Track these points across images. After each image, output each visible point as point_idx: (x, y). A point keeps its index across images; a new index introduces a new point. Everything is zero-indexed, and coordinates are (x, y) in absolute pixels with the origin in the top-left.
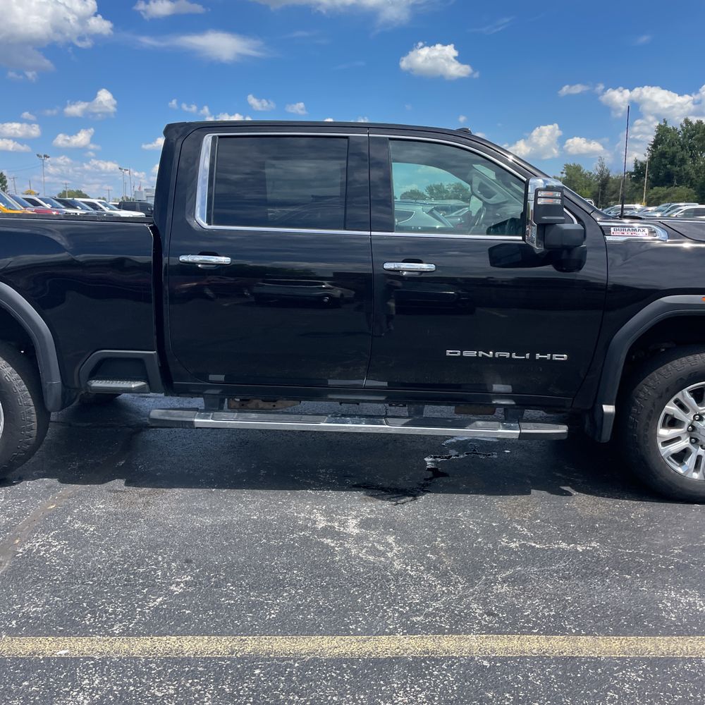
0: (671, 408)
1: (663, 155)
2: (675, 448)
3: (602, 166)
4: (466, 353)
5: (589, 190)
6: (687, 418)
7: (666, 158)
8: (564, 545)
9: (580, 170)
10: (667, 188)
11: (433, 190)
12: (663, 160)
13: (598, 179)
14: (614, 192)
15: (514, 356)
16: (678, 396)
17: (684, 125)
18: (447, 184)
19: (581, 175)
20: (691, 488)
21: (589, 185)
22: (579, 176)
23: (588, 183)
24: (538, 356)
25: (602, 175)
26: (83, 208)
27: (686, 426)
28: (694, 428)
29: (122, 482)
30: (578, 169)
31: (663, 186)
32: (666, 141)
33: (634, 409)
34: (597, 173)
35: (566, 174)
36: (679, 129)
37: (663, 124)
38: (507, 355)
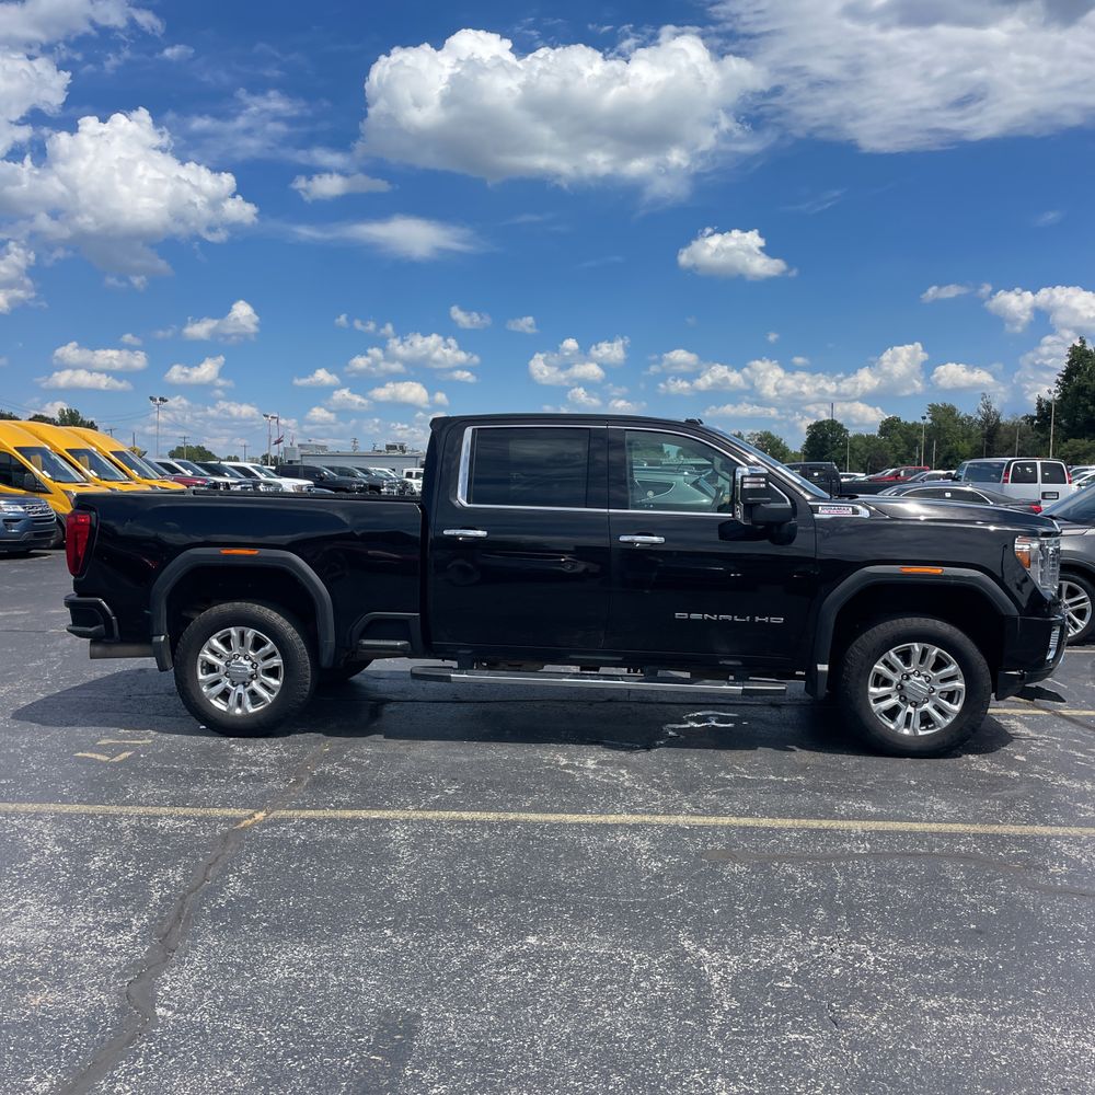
0: (879, 667)
1: (1081, 390)
2: (886, 704)
3: (987, 407)
4: (693, 616)
5: (969, 443)
6: (896, 678)
7: (1087, 396)
8: (772, 777)
9: (953, 413)
10: (1089, 441)
12: (1082, 398)
13: (983, 427)
14: (1008, 446)
15: (736, 618)
16: (885, 656)
19: (956, 421)
20: (901, 743)
21: (969, 436)
22: (951, 422)
23: (966, 433)
24: (757, 619)
25: (987, 421)
26: (232, 476)
27: (895, 684)
28: (902, 687)
29: (382, 736)
30: (950, 411)
31: (1083, 437)
32: (1085, 370)
33: (846, 669)
34: (980, 418)
35: (931, 418)
37: (1079, 345)
38: (729, 617)
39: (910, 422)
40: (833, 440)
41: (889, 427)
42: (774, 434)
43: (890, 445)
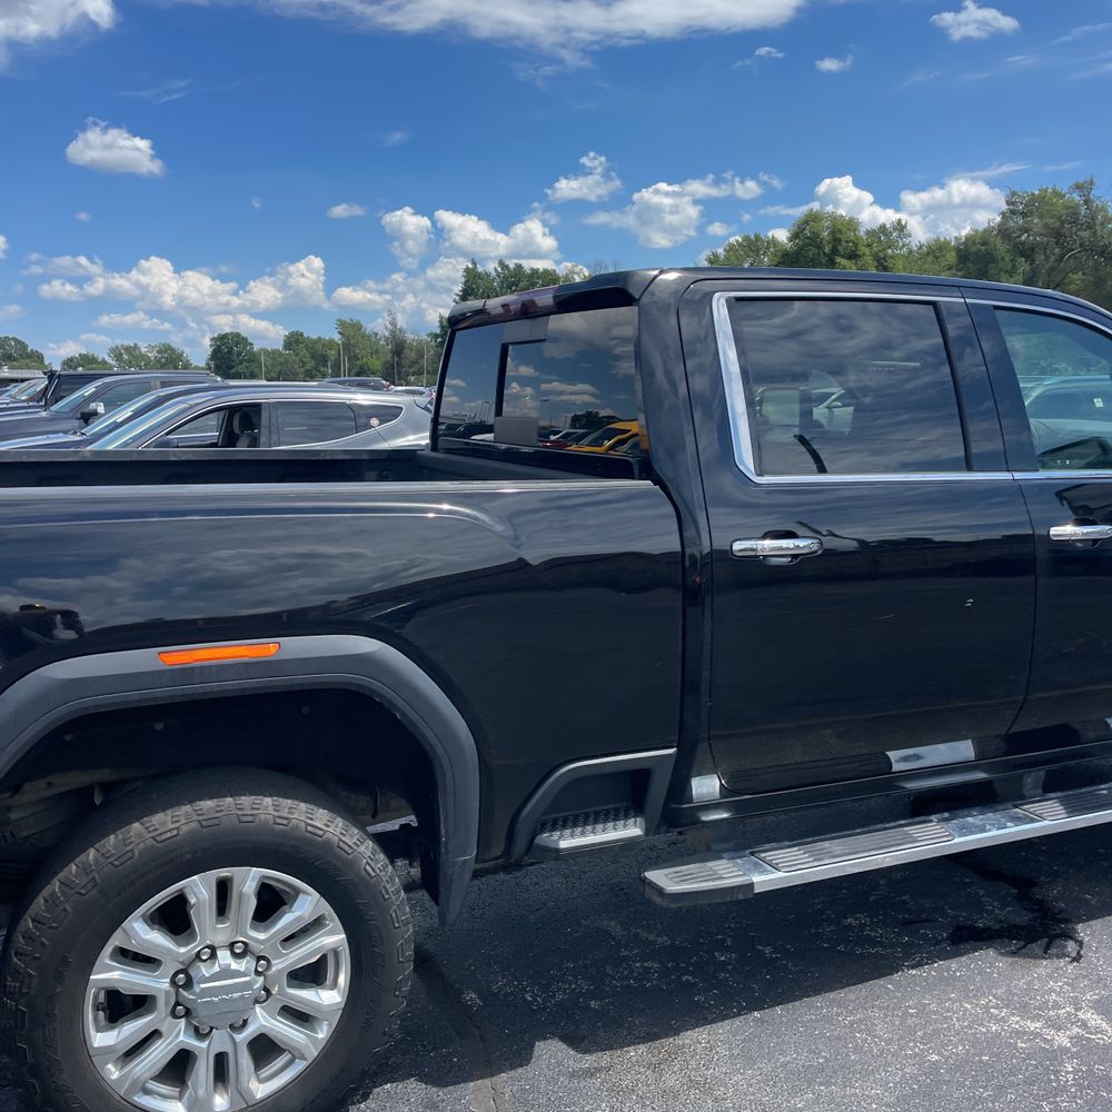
3: (393, 323)
5: (378, 359)
9: (359, 329)
11: (121, 354)
13: (390, 343)
14: (413, 363)
17: (499, 270)
18: (146, 345)
19: (363, 336)
21: (377, 352)
22: (360, 338)
23: (374, 349)
25: (394, 337)
30: (357, 327)
34: (386, 334)
35: (340, 333)
36: (494, 274)
37: (470, 266)
39: (315, 337)
40: (239, 354)
41: (294, 341)
42: (173, 345)
43: (297, 359)
